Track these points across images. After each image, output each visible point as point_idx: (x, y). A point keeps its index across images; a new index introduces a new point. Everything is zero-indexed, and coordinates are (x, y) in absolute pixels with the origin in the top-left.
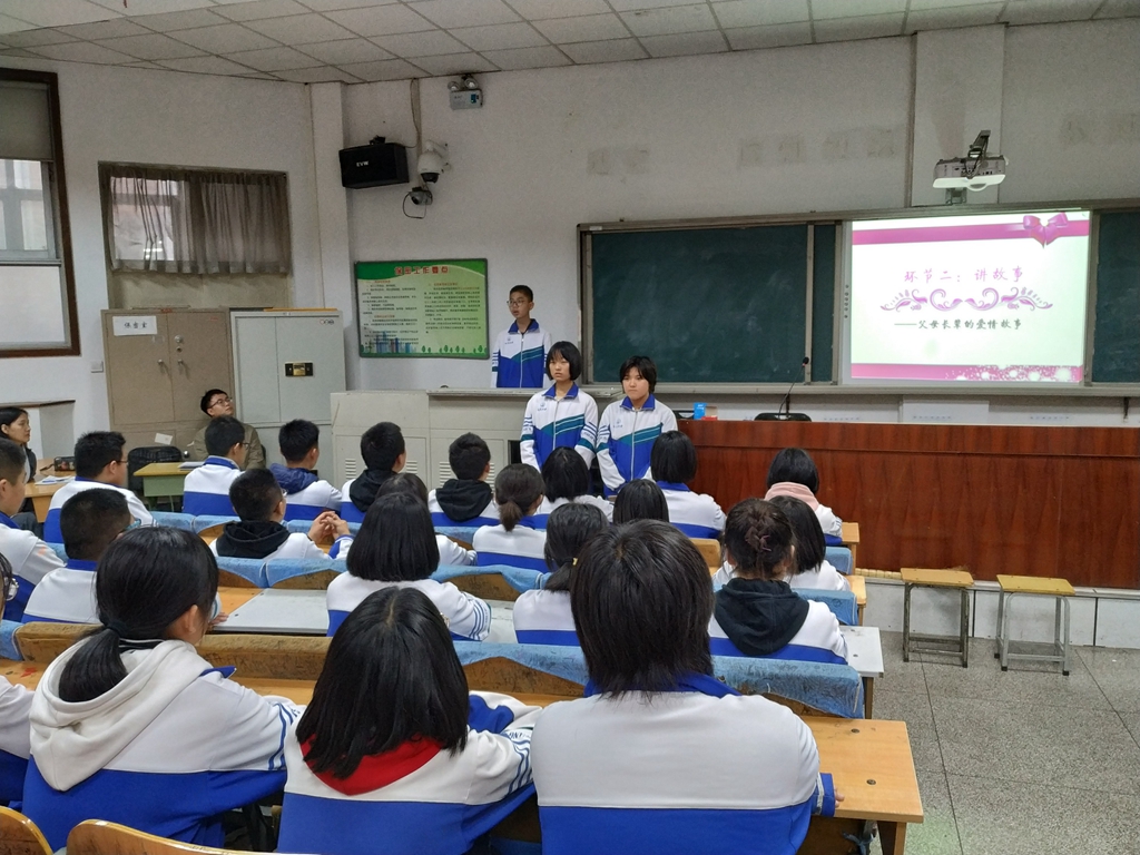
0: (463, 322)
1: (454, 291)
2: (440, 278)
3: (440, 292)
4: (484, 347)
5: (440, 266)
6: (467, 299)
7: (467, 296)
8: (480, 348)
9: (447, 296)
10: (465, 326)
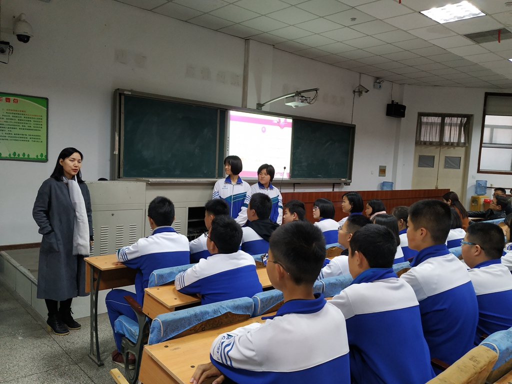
0: (29, 137)
1: (23, 116)
2: (11, 105)
3: (11, 115)
4: (45, 154)
5: (12, 98)
6: (32, 122)
7: (32, 120)
8: (42, 155)
9: (17, 119)
10: (30, 140)
